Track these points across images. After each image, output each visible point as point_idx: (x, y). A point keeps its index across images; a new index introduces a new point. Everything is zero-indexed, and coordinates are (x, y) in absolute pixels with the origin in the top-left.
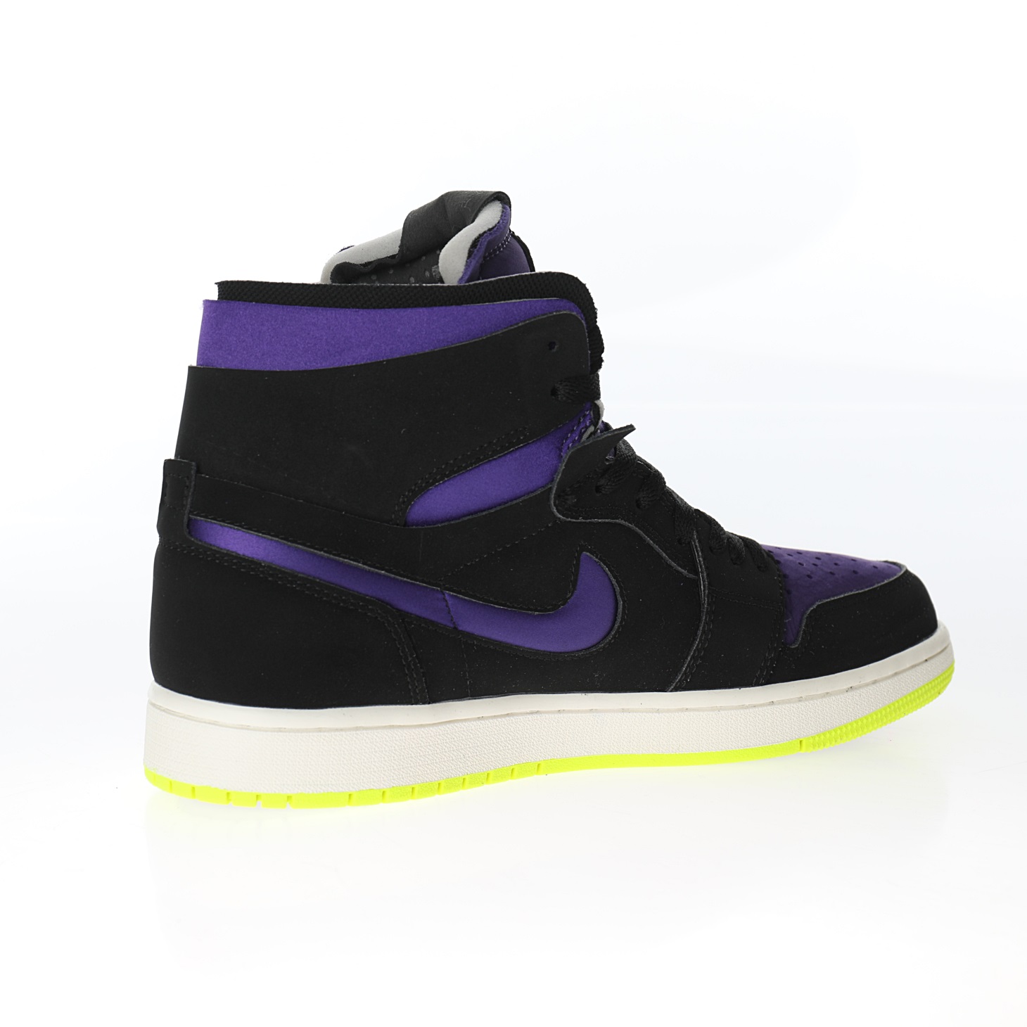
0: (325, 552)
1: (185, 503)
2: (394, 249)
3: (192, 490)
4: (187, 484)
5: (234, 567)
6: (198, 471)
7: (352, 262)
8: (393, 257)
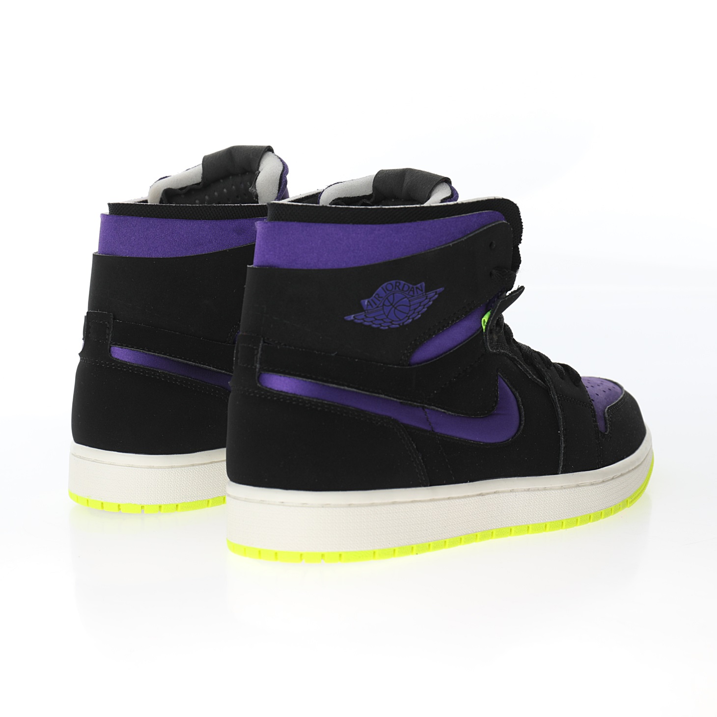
0: (192, 362)
1: (107, 337)
2: (198, 179)
3: (112, 330)
4: (108, 326)
5: (141, 374)
6: (114, 319)
7: (173, 188)
8: (198, 184)
